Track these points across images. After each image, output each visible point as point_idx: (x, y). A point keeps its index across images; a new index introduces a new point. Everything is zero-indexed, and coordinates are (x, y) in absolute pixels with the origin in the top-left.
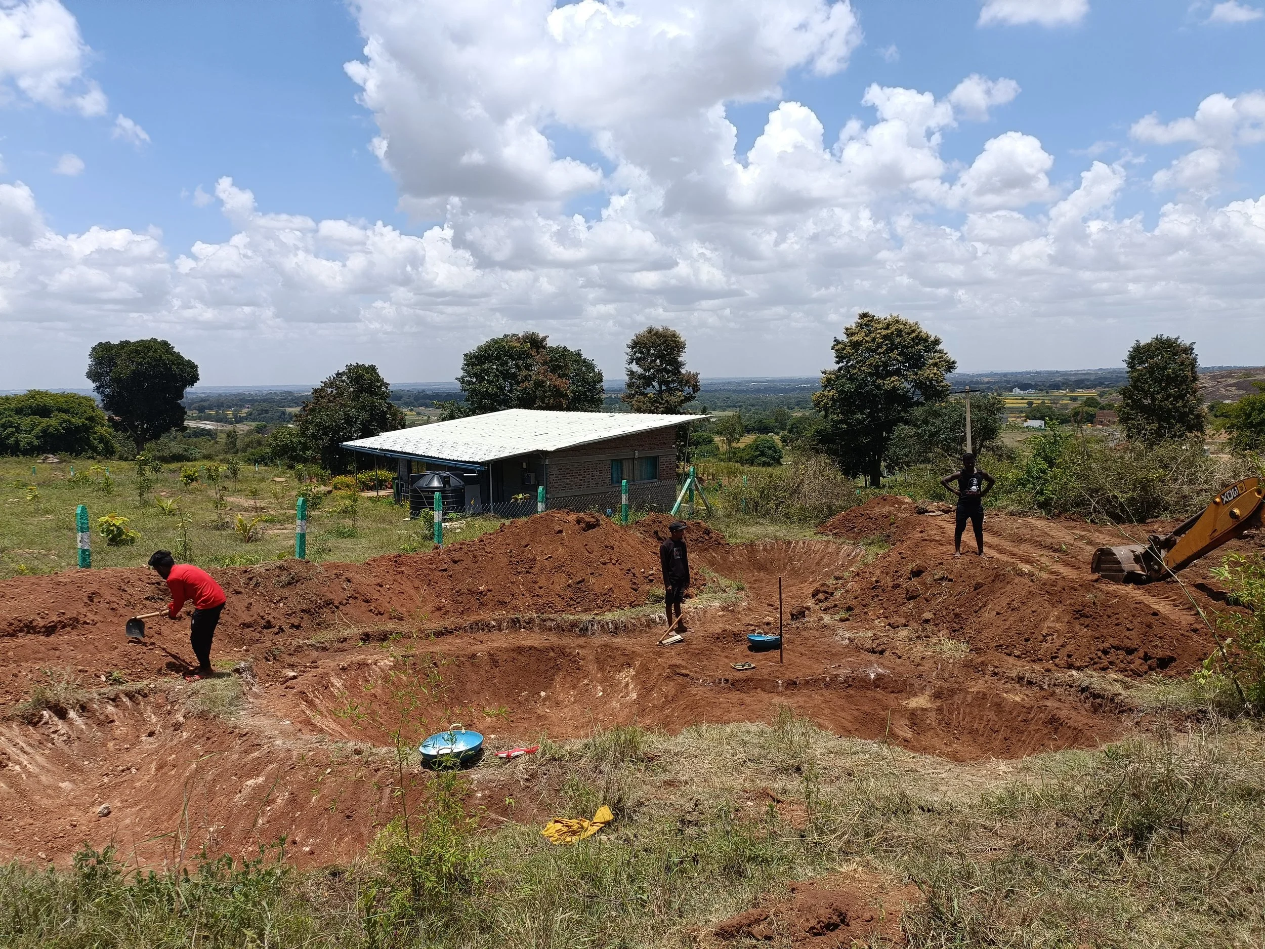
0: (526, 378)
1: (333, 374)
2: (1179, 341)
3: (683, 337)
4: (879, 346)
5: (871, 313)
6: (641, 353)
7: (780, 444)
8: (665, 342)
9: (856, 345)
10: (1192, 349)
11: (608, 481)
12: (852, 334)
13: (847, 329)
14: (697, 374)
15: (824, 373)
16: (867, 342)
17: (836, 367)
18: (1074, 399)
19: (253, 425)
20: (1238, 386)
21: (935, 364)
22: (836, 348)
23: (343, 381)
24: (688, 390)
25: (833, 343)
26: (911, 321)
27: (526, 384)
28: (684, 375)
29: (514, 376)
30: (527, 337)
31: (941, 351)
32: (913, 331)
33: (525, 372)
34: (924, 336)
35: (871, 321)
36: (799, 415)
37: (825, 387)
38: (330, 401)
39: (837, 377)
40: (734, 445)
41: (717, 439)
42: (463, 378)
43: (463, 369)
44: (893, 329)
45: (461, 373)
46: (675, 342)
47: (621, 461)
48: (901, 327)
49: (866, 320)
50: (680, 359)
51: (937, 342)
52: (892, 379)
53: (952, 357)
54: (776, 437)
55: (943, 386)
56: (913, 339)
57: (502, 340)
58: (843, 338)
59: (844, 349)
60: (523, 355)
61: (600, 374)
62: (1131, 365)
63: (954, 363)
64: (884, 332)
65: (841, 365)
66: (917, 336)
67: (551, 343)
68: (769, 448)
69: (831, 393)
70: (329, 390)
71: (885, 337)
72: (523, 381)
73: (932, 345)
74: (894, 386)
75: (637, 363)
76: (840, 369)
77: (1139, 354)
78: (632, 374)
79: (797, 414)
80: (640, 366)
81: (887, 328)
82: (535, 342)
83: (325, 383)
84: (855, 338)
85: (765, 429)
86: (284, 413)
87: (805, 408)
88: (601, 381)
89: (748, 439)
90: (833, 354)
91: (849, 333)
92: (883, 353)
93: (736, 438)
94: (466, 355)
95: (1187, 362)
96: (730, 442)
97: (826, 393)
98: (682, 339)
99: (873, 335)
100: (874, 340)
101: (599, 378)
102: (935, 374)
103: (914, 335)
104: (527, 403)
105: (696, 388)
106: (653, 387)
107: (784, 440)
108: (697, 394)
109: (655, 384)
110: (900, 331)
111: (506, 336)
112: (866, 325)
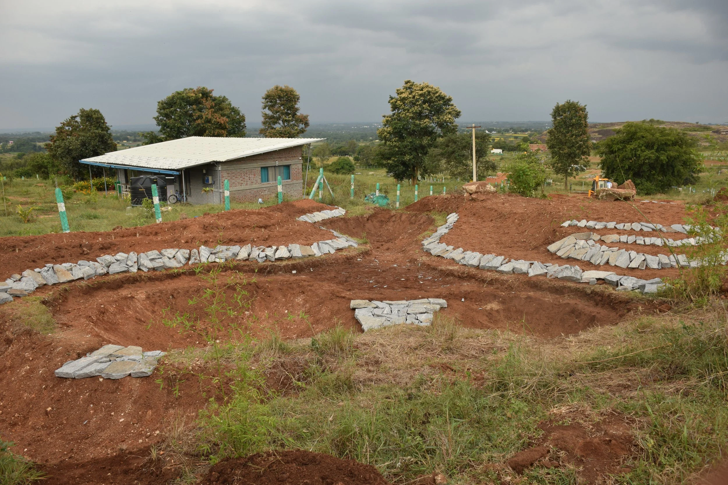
0: (200, 117)
1: (68, 117)
2: (579, 104)
3: (298, 92)
4: (417, 100)
5: (412, 81)
6: (271, 102)
7: (353, 162)
8: (286, 95)
9: (403, 100)
10: (585, 109)
11: (259, 181)
12: (402, 93)
13: (398, 90)
14: (307, 116)
15: (384, 116)
16: (410, 98)
17: (391, 113)
18: (516, 138)
19: (16, 154)
20: (599, 132)
21: (450, 113)
22: (391, 101)
23: (76, 122)
24: (302, 126)
25: (389, 99)
26: (435, 87)
27: (199, 121)
28: (299, 117)
29: (191, 115)
30: (200, 90)
31: (452, 105)
32: (437, 92)
33: (198, 113)
34: (443, 96)
35: (412, 85)
36: (363, 144)
37: (385, 125)
38: (68, 135)
39: (392, 119)
40: (325, 162)
41: (314, 159)
42: (158, 117)
43: (157, 111)
44: (425, 90)
45: (157, 114)
46: (293, 95)
47: (267, 168)
48: (430, 89)
49: (409, 86)
50: (296, 106)
51: (450, 100)
52: (425, 121)
53: (458, 109)
54: (351, 158)
55: (454, 126)
56: (437, 97)
57: (183, 92)
58: (395, 96)
59: (396, 102)
60: (197, 102)
61: (243, 116)
62: (554, 116)
63: (460, 112)
64: (421, 92)
65: (394, 112)
66: (439, 96)
67: (215, 94)
68: (347, 165)
69: (389, 129)
70: (67, 128)
71: (421, 95)
72: (197, 119)
73: (447, 101)
74: (426, 125)
75: (269, 109)
76: (394, 114)
77: (558, 111)
78: (266, 116)
79: (362, 144)
80: (271, 110)
81: (422, 90)
82: (206, 94)
83: (64, 124)
84: (403, 96)
85: (344, 153)
86: (35, 146)
87: (366, 140)
88: (244, 120)
89: (334, 159)
90: (390, 106)
91: (399, 93)
92: (420, 105)
93: (326, 159)
94: (159, 102)
95: (583, 116)
96: (323, 160)
97: (386, 129)
98: (297, 94)
99: (413, 94)
100: (414, 97)
101: (243, 119)
102: (450, 118)
103: (437, 95)
104: (200, 133)
105: (307, 124)
106: (279, 124)
107: (356, 159)
108: (307, 129)
109: (281, 122)
110: (429, 92)
111: (185, 90)
112: (409, 88)
